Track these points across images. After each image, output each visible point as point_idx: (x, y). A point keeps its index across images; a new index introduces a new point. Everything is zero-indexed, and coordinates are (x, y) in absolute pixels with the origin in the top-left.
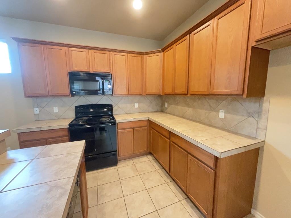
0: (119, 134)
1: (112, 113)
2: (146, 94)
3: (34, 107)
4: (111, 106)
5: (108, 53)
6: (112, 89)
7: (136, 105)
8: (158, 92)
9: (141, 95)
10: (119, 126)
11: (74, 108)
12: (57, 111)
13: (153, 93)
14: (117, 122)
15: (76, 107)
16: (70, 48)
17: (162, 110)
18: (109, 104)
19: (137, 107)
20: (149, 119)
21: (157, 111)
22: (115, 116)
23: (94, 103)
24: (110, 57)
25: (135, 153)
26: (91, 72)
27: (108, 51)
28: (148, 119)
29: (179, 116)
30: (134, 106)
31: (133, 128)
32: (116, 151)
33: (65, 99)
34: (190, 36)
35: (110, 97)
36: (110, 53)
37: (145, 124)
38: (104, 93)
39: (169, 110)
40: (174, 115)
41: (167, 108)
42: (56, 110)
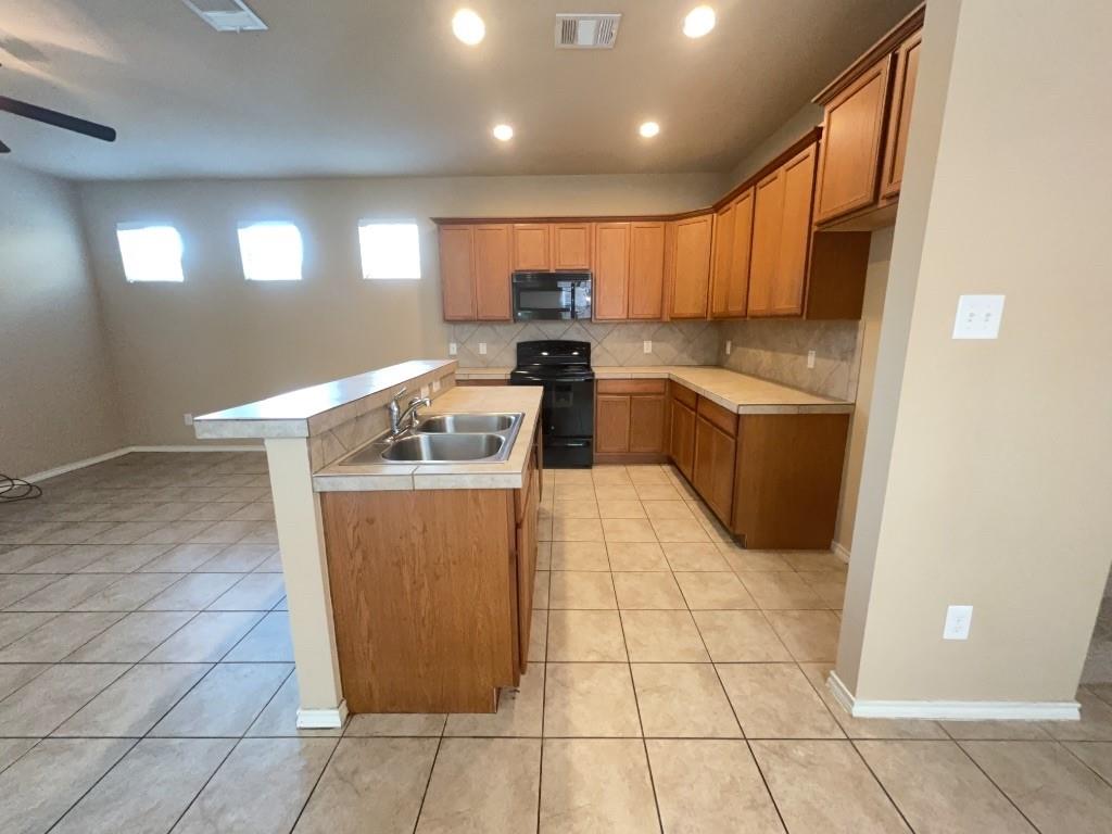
0: (599, 406)
1: (589, 361)
2: (672, 318)
3: (449, 342)
4: (588, 345)
5: (587, 225)
6: (592, 307)
7: (648, 346)
8: (699, 311)
9: (658, 320)
10: (601, 387)
11: (515, 346)
12: (485, 353)
13: (688, 315)
14: (597, 377)
15: (520, 345)
16: (516, 225)
17: (719, 363)
18: (584, 340)
19: (649, 351)
20: (671, 377)
21: (705, 365)
22: (594, 370)
23: (551, 338)
24: (590, 234)
25: (631, 450)
26: (552, 271)
27: (588, 221)
28: (666, 377)
29: (749, 374)
30: (642, 348)
31: (631, 394)
32: (592, 437)
33: (500, 329)
34: (755, 189)
35: (587, 325)
36: (591, 227)
37: (660, 387)
38: (574, 315)
39: (732, 360)
40: (741, 372)
41: (728, 356)
42: (483, 349)
